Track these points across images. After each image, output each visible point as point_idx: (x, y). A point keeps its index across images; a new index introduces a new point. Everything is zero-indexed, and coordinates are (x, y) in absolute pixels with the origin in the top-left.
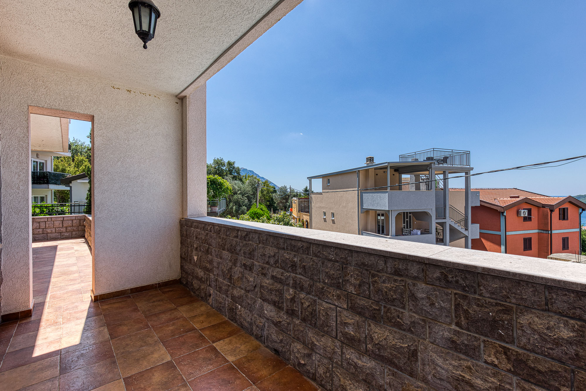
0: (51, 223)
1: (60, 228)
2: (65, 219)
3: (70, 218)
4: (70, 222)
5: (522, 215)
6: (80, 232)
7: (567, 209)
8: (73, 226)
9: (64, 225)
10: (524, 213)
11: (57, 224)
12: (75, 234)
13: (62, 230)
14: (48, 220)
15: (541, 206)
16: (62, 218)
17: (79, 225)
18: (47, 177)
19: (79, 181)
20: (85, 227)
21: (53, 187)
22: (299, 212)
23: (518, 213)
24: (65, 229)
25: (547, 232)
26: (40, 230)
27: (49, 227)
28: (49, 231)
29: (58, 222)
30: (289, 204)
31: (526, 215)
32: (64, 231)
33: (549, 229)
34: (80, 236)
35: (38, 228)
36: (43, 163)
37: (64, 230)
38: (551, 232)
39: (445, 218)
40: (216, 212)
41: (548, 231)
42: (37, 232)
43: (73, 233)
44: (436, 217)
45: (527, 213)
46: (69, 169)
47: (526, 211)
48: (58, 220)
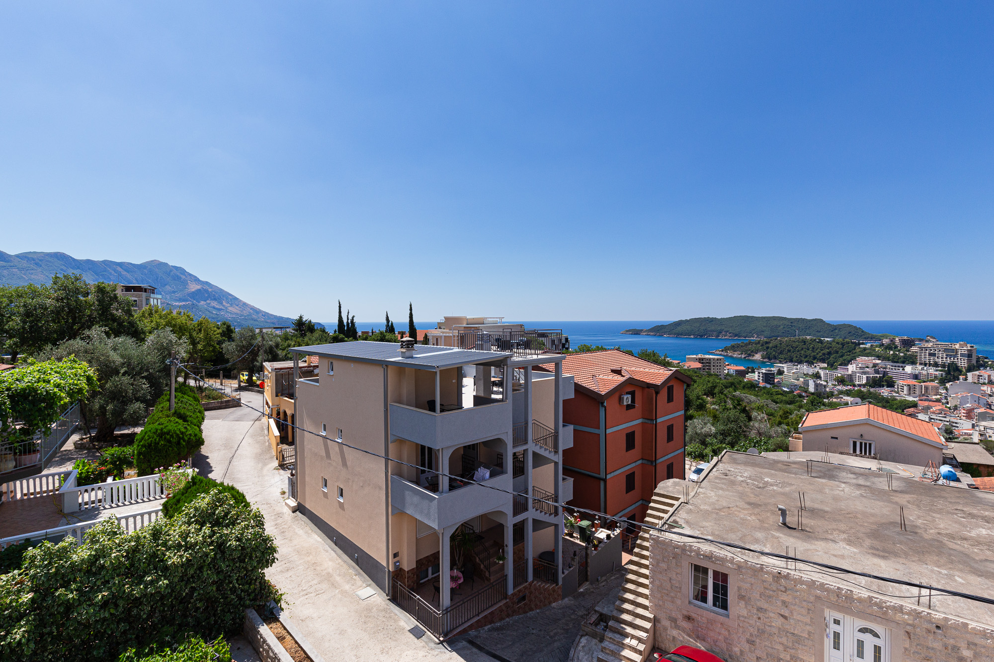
5: (625, 403)
7: (673, 386)
10: (627, 399)
15: (646, 386)
22: (277, 396)
23: (620, 400)
25: (652, 422)
31: (630, 403)
33: (654, 418)
38: (656, 422)
39: (527, 443)
41: (653, 420)
44: (513, 444)
45: (630, 399)
47: (629, 396)
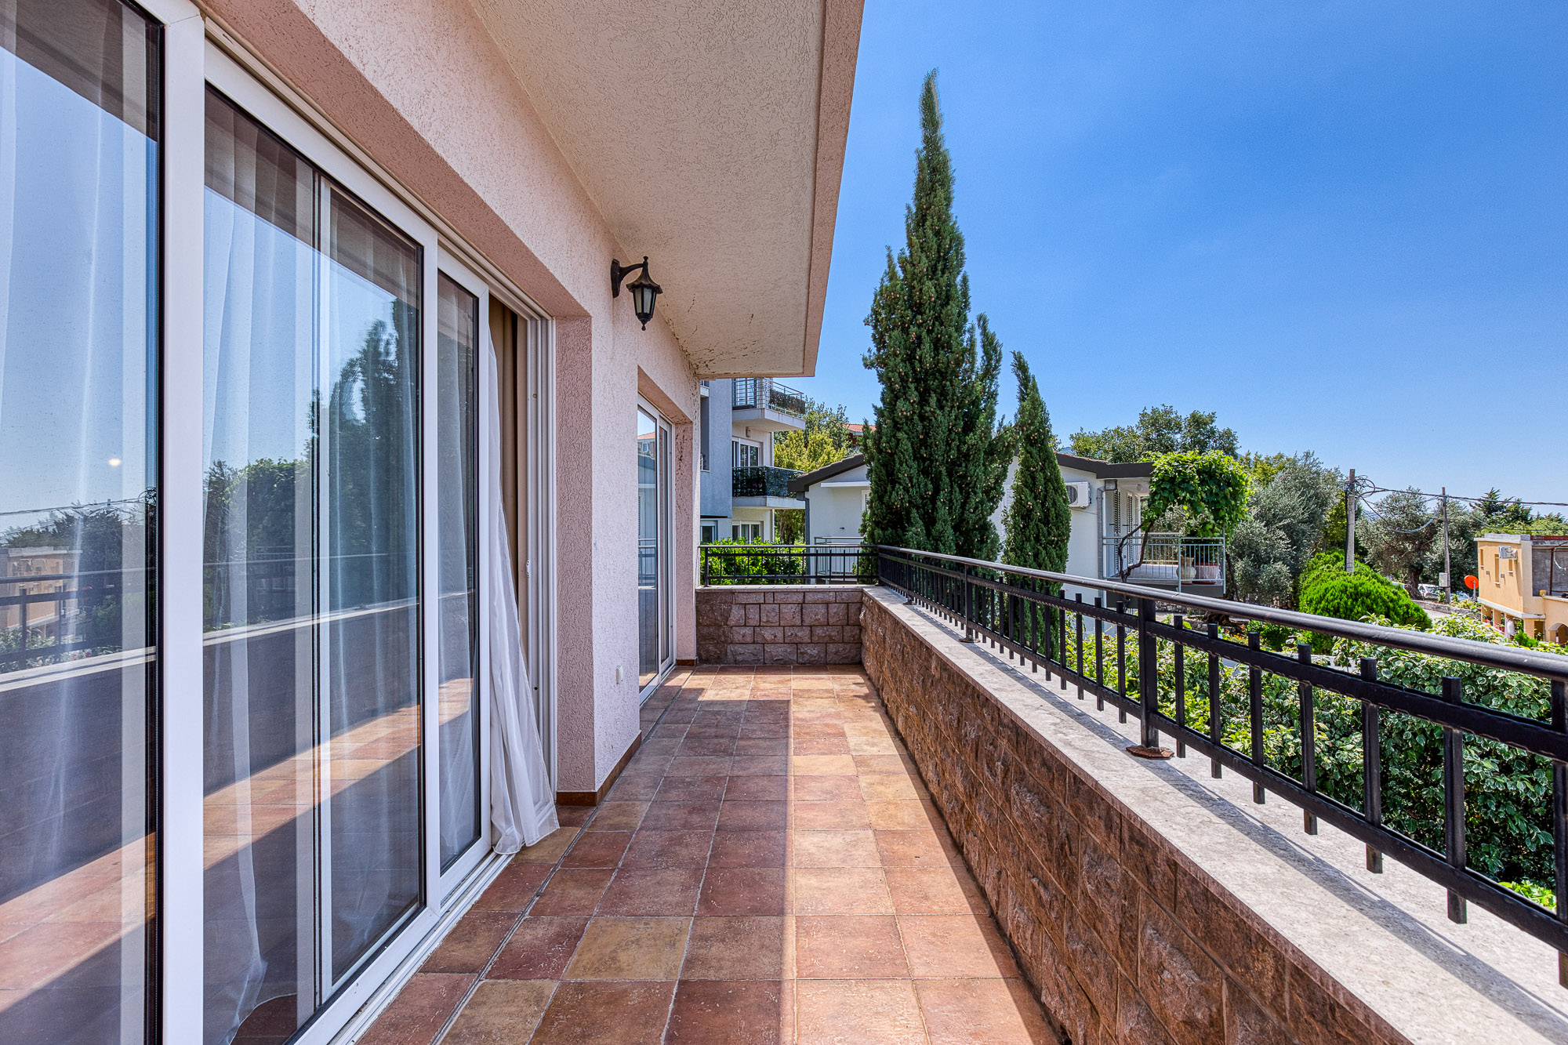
0: (774, 610)
1: (796, 629)
2: (809, 597)
3: (820, 596)
4: (822, 609)
6: (848, 646)
8: (828, 625)
9: (805, 617)
11: (789, 611)
12: (836, 653)
13: (799, 634)
14: (767, 601)
16: (801, 596)
17: (845, 622)
18: (764, 478)
19: (823, 484)
20: (861, 630)
21: (775, 503)
22: (1536, 594)
24: (807, 631)
26: (748, 631)
27: (769, 624)
28: (768, 634)
29: (789, 606)
30: (1435, 557)
32: (807, 639)
34: (846, 661)
35: (742, 622)
36: (757, 449)
37: (803, 634)
40: (1213, 583)
42: (740, 638)
43: (829, 650)
46: (800, 463)
48: (790, 601)
